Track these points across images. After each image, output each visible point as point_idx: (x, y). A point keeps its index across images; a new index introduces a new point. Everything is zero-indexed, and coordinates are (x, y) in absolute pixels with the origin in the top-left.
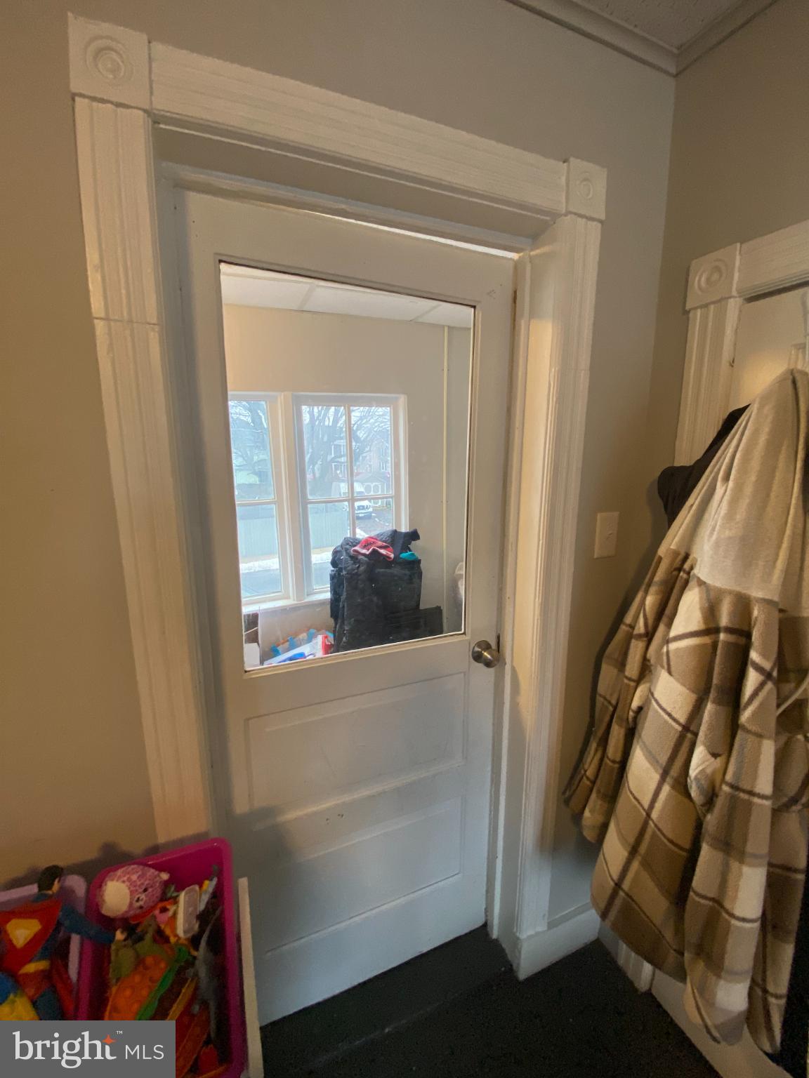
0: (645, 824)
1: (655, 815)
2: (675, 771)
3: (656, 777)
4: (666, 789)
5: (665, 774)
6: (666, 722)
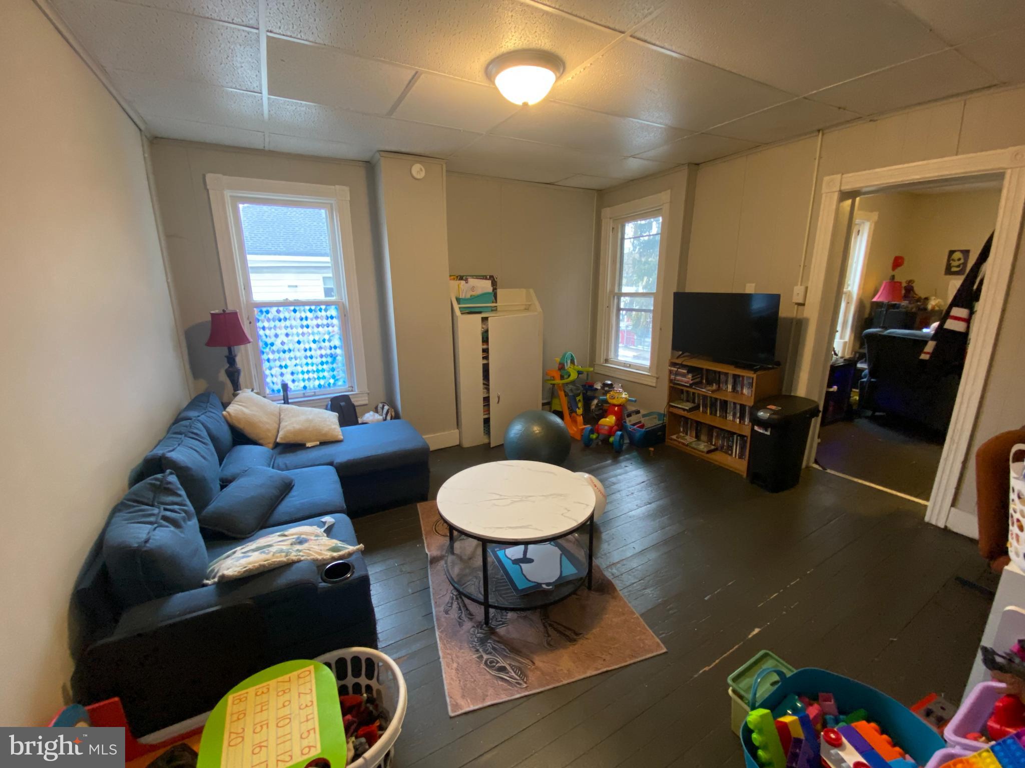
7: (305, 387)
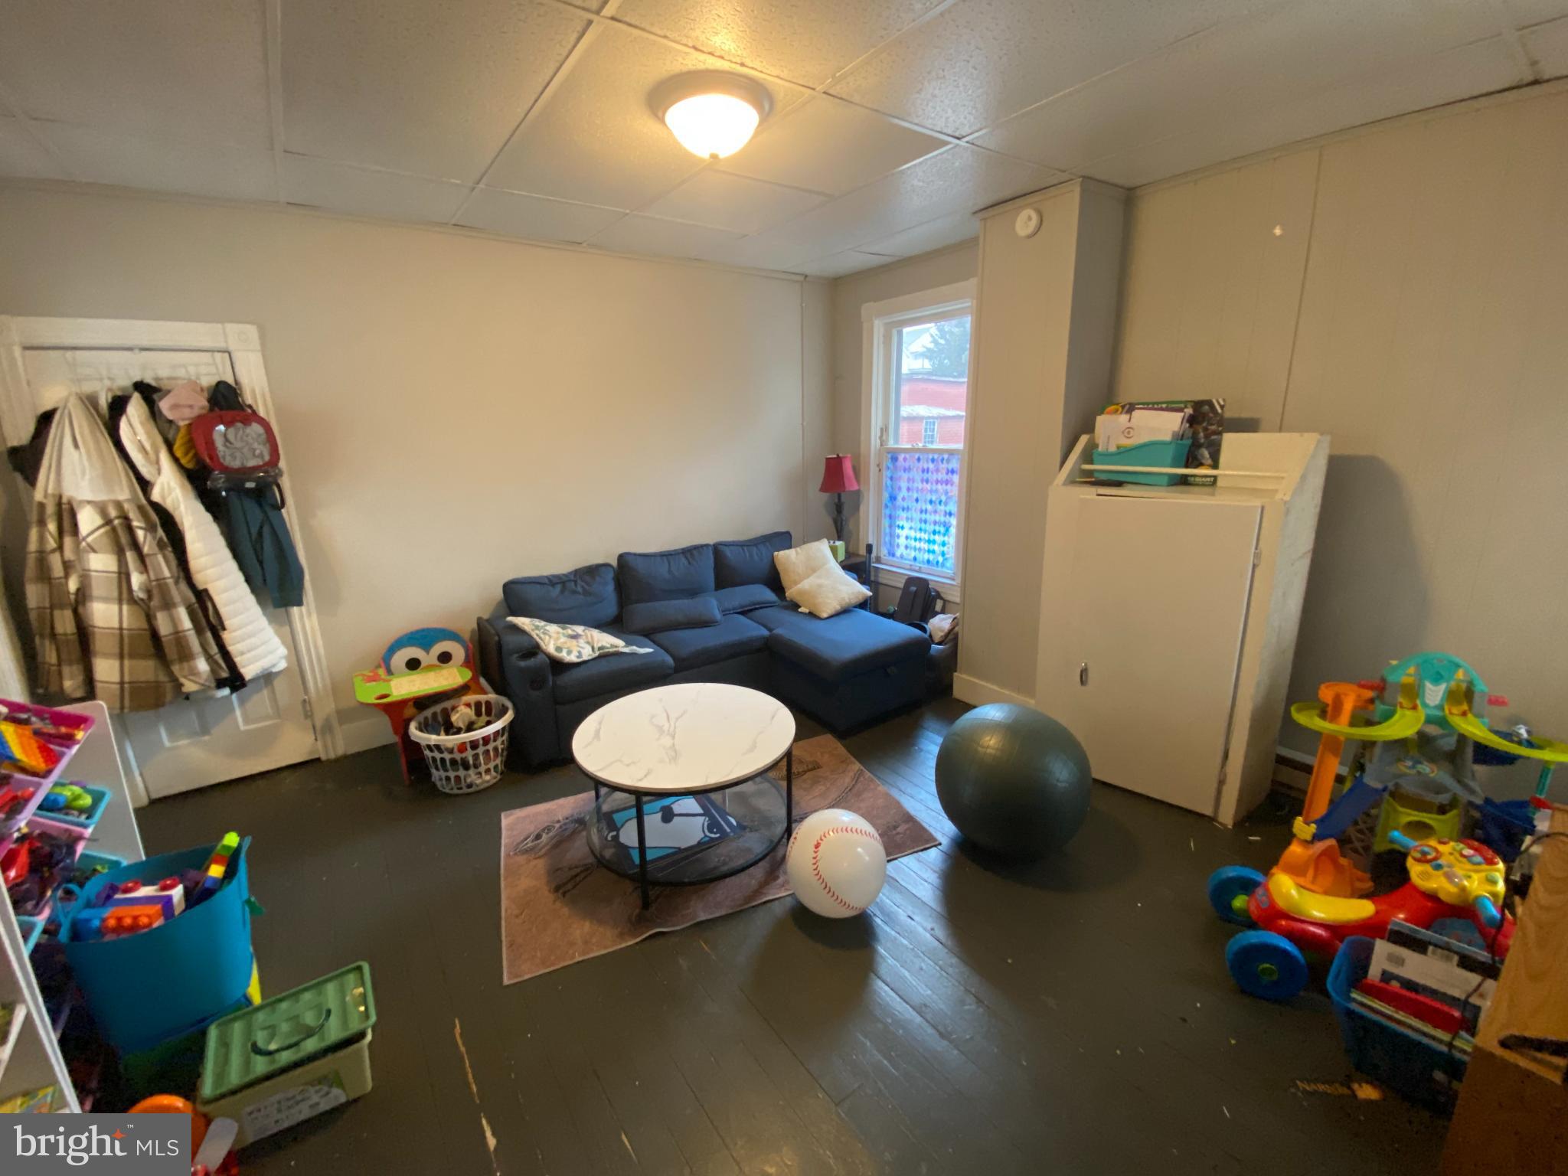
0: (121, 636)
1: (125, 625)
2: (125, 595)
3: (115, 608)
4: (125, 608)
5: (120, 602)
6: (107, 577)
7: (915, 559)
